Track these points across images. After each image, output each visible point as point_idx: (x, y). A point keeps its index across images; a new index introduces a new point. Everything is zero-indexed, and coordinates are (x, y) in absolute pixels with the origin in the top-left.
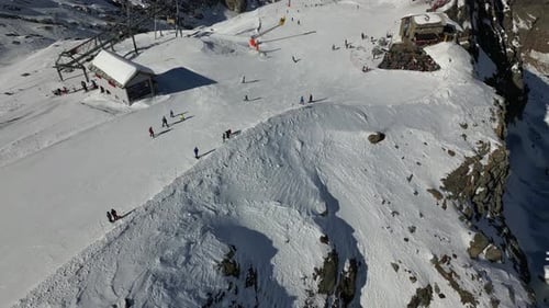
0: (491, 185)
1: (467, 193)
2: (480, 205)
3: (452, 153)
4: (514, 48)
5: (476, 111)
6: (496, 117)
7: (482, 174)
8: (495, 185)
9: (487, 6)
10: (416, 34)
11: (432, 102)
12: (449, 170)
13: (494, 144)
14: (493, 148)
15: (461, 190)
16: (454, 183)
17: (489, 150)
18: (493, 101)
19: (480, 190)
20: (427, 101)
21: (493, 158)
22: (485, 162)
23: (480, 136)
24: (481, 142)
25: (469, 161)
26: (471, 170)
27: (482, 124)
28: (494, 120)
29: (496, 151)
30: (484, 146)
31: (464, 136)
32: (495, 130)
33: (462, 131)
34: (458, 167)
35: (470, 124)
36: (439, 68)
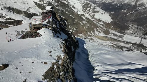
0: (65, 70)
1: (56, 77)
2: (63, 79)
3: (46, 63)
4: (71, 32)
5: (54, 46)
6: (62, 47)
7: (60, 67)
8: (67, 69)
9: (61, 22)
10: (34, 28)
11: (37, 46)
12: (45, 70)
13: (63, 55)
14: (62, 57)
15: (52, 77)
16: (49, 75)
17: (61, 58)
18: (60, 43)
19: (61, 73)
20: (35, 46)
21: (63, 60)
22: (60, 63)
23: (57, 54)
24: (57, 56)
25: (53, 64)
26: (55, 67)
27: (57, 50)
28: (62, 48)
29: (64, 57)
30: (59, 57)
31: (51, 55)
32: (62, 51)
33: (50, 54)
34: (49, 68)
35: (52, 51)
36: (42, 36)
